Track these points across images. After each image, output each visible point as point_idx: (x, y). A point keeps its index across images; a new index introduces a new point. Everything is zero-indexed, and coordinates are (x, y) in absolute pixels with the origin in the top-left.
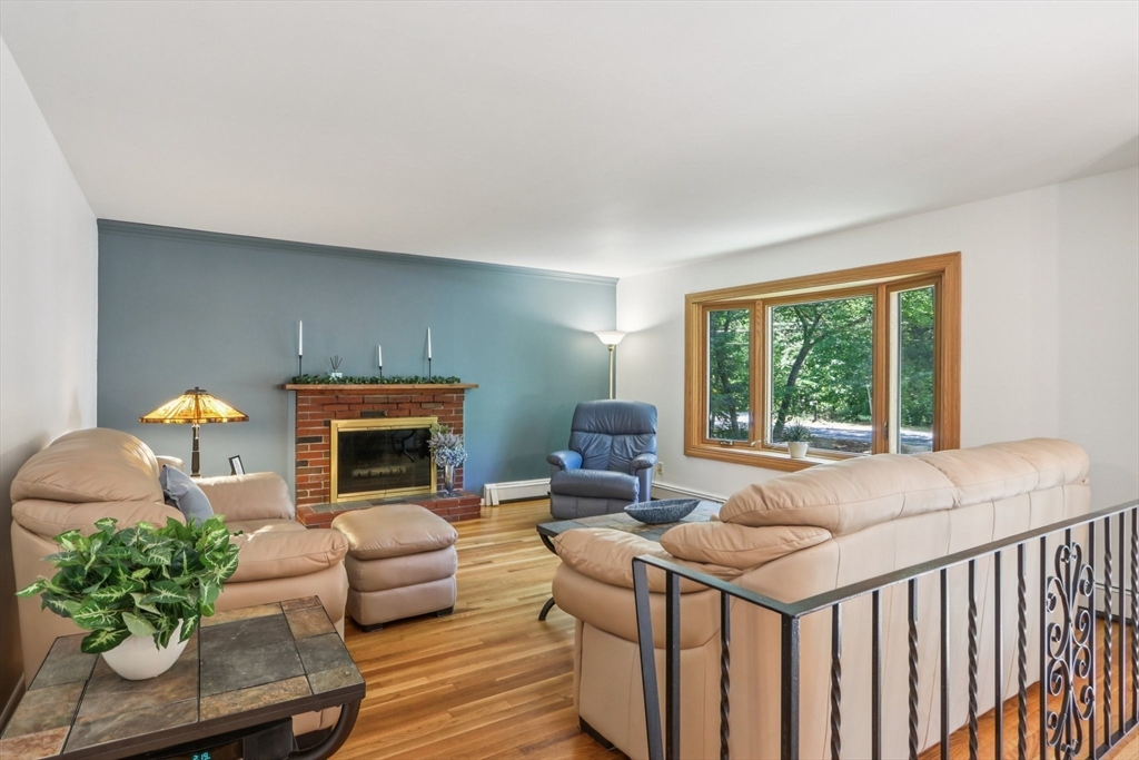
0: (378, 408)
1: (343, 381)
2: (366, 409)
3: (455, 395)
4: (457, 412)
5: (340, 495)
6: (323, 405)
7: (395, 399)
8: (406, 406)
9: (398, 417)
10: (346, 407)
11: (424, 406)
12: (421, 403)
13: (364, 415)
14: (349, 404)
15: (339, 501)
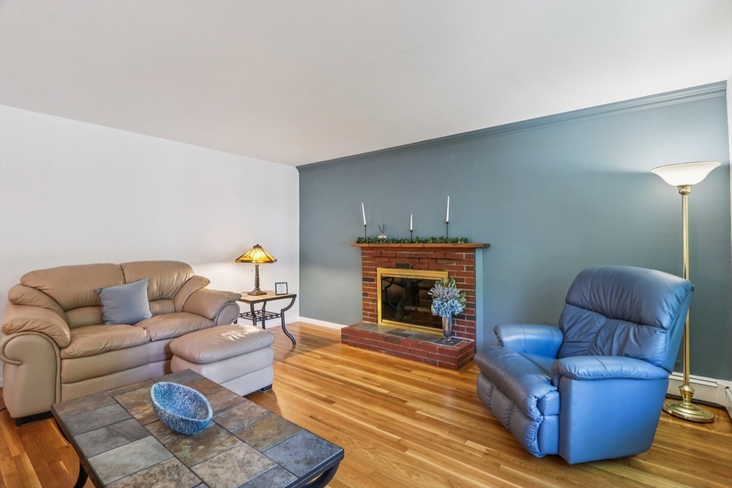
0: (406, 261)
1: (387, 241)
2: (400, 261)
3: (464, 254)
4: (468, 269)
5: (384, 320)
6: (375, 257)
7: (416, 255)
8: (426, 261)
9: (420, 269)
10: (386, 260)
11: (439, 261)
12: (436, 259)
13: (398, 266)
14: (389, 257)
15: (383, 324)
